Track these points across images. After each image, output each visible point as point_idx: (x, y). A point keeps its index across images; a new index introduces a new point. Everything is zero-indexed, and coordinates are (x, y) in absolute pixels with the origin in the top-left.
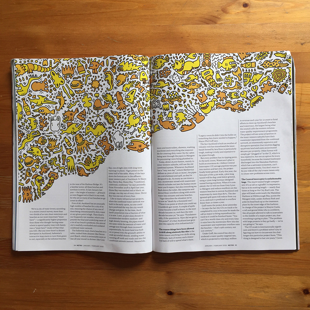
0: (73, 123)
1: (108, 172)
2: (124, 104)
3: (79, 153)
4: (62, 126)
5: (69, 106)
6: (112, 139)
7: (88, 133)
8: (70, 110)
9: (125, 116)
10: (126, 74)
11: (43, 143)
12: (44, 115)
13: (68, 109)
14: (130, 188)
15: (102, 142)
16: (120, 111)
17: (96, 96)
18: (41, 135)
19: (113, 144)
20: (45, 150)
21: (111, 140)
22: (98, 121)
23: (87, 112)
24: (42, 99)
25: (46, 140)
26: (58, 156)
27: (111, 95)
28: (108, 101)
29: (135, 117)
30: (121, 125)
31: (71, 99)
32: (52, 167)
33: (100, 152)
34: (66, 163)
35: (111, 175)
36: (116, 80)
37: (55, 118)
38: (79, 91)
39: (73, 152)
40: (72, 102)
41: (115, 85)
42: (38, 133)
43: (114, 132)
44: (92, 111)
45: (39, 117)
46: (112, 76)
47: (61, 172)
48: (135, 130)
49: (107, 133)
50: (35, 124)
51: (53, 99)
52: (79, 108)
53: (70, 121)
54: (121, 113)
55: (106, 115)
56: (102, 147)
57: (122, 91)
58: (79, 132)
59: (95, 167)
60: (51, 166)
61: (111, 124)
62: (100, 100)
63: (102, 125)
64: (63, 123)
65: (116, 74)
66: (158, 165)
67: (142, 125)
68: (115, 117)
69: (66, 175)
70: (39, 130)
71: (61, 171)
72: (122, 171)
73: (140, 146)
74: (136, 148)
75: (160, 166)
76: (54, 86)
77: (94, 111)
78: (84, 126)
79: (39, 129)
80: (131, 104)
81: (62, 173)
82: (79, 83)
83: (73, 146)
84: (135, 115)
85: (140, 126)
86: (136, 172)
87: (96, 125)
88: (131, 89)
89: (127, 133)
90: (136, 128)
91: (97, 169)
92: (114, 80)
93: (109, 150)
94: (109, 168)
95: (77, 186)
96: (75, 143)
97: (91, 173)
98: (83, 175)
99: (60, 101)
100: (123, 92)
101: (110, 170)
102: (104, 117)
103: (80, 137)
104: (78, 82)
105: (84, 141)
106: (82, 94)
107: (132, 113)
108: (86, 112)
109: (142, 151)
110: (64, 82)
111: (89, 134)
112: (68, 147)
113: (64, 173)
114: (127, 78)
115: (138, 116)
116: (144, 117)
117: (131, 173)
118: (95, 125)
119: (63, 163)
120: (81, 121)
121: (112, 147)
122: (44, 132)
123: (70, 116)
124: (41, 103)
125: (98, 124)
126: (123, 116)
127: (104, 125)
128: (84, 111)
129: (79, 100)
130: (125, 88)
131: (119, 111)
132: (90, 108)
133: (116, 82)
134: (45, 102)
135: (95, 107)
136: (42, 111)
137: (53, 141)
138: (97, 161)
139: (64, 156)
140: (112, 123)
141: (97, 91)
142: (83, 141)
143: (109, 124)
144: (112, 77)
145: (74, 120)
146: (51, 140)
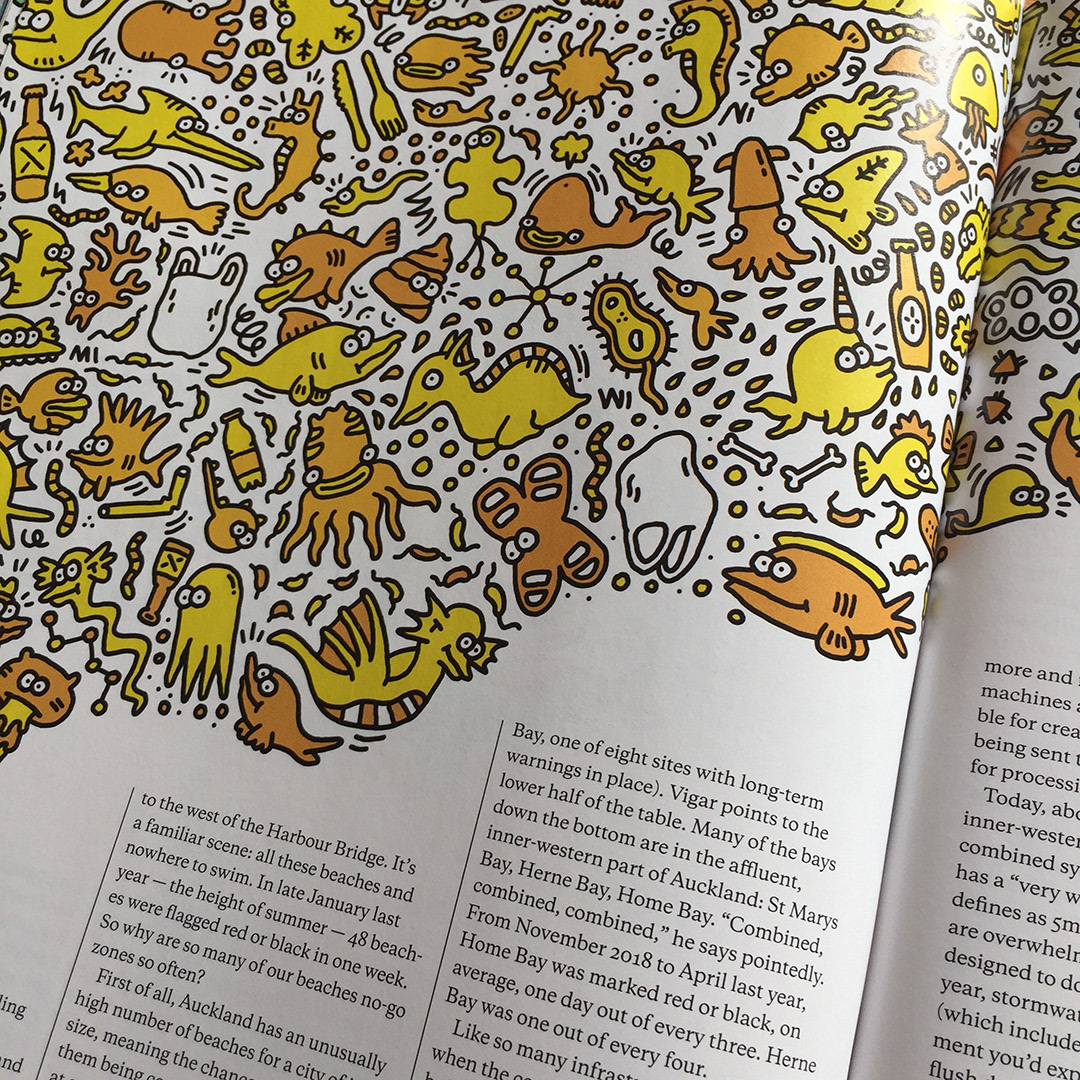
0: (329, 323)
1: (503, 765)
2: (786, 234)
3: (300, 553)
4: (241, 327)
5: (336, 198)
6: (608, 488)
7: (424, 409)
8: (341, 225)
9: (766, 329)
10: (851, 29)
11: (56, 420)
12: (138, 226)
13: (324, 215)
14: (666, 968)
15: (515, 496)
16: (738, 286)
17: (560, 154)
18: (64, 361)
19: (608, 528)
20: (50, 470)
21: (601, 498)
22: (533, 331)
23: (457, 259)
24: (164, 119)
25: (82, 402)
26: (133, 539)
27: (688, 159)
28: (653, 198)
29: (854, 358)
30: (715, 392)
31: (372, 155)
32: (50, 620)
33: (479, 583)
34: (170, 610)
35: (516, 798)
36: (757, 62)
37: (210, 264)
38: (445, 105)
39: (254, 533)
40: (367, 175)
41: (739, 94)
42: (41, 339)
43: (641, 436)
44: (499, 257)
45: (97, 231)
46: (732, 29)
47: (107, 674)
48: (827, 455)
49: (579, 438)
50: (45, 272)
51: (239, 135)
52: (408, 225)
53: (310, 305)
54: (740, 296)
55: (608, 296)
56: (505, 542)
57: (793, 138)
58: (355, 394)
59: (399, 700)
60: (48, 607)
61: (628, 372)
62: (593, 184)
63: (553, 365)
64: (256, 307)
65: (764, 17)
66: (970, 820)
67: (897, 439)
68: (682, 324)
69: (135, 712)
70: (60, 322)
71: (109, 663)
72: (630, 785)
73: (845, 605)
74: (805, 607)
75: (995, 839)
76: (280, 54)
77: (516, 256)
78: (406, 358)
79: (60, 316)
80: (838, 245)
81: (109, 683)
82: (460, 54)
83: (276, 491)
84: (852, 339)
85: (879, 439)
86: (757, 829)
87: (504, 363)
88: (867, 139)
89: (757, 465)
90: (846, 445)
91: (410, 718)
92: (745, 54)
93: (562, 576)
94: (520, 730)
95: (196, 826)
96: (299, 469)
97: (349, 740)
98: (273, 746)
99: (288, 157)
100: (794, 147)
101: (524, 747)
102: (590, 307)
103: (347, 433)
104: (456, 49)
105: (370, 464)
106: (463, 131)
107: (837, 316)
108: (450, 260)
109: (851, 656)
110: (355, 37)
111: (426, 424)
112: (228, 490)
113: (130, 692)
114: (850, 54)
115: (879, 355)
116: (925, 379)
117: (718, 822)
118: (497, 363)
119: (147, 608)
120: (392, 313)
121: (596, 552)
122: (92, 344)
123: (323, 271)
124: (149, 143)
125: (523, 358)
126: (751, 328)
127: (567, 369)
128: (441, 250)
129: (428, 165)
130: (814, 123)
131: (723, 281)
132: (490, 232)
133: (753, 73)
134: (174, 142)
135: (534, 227)
136: (131, 190)
137: (134, 421)
138: (431, 654)
139: (177, 550)
140: (643, 361)
141: (581, 122)
142: (363, 463)
143: (616, 366)
144: (732, 35)
145: (344, 304)
146: (124, 414)
